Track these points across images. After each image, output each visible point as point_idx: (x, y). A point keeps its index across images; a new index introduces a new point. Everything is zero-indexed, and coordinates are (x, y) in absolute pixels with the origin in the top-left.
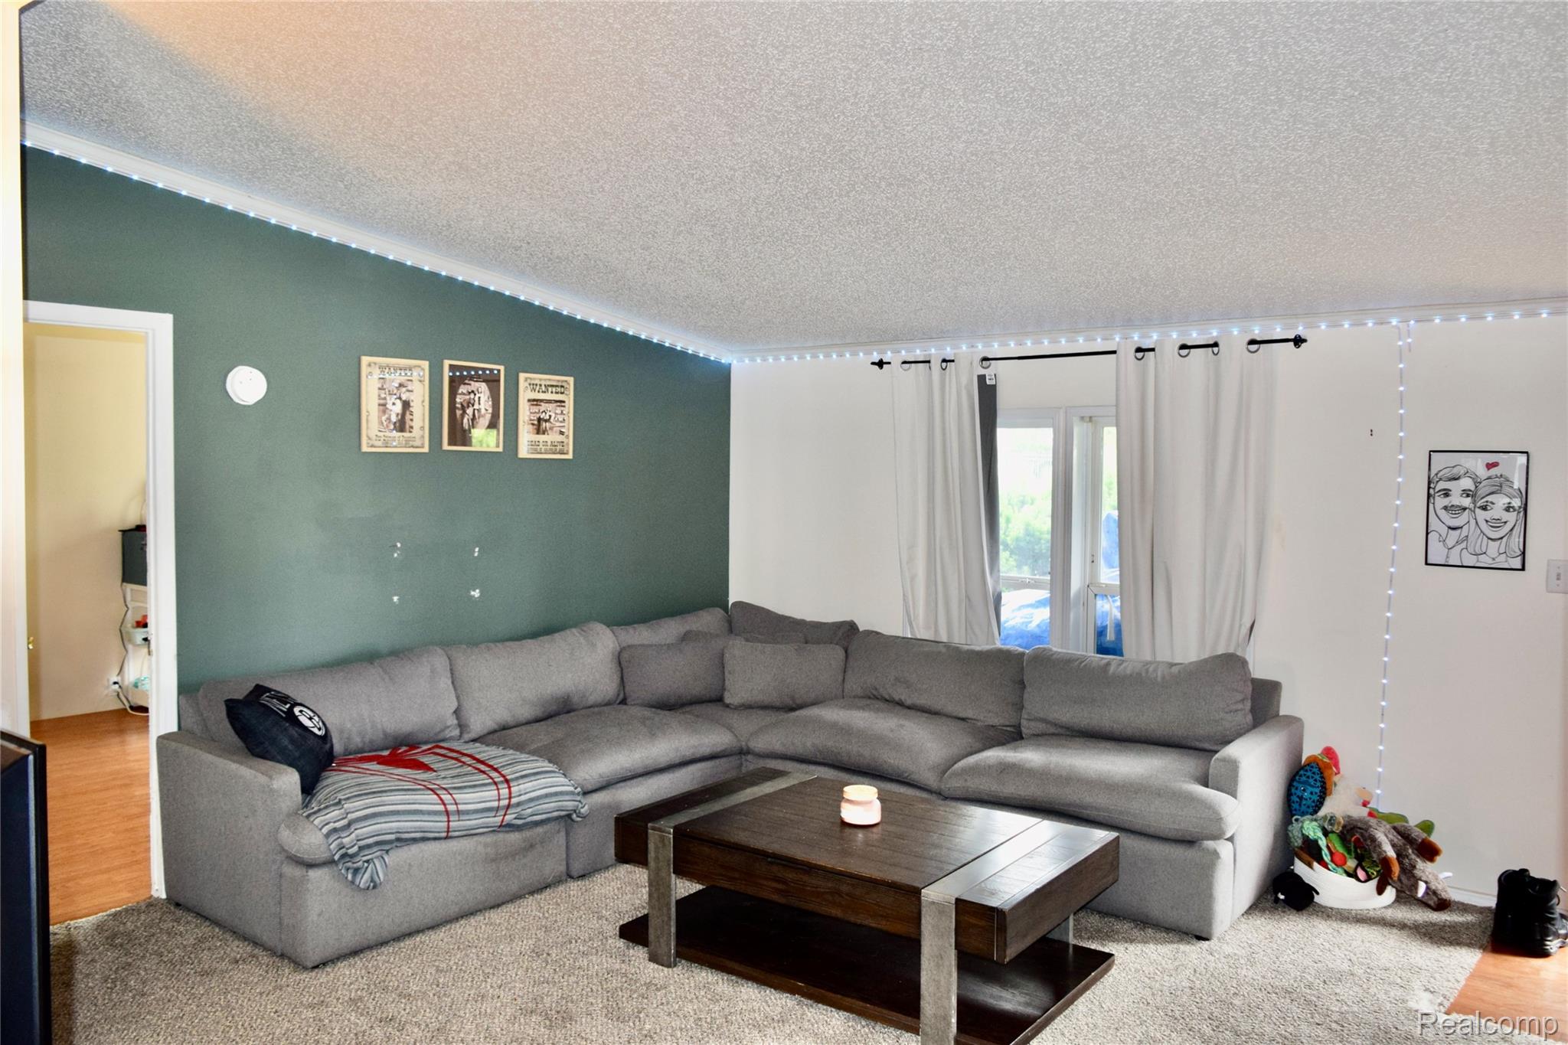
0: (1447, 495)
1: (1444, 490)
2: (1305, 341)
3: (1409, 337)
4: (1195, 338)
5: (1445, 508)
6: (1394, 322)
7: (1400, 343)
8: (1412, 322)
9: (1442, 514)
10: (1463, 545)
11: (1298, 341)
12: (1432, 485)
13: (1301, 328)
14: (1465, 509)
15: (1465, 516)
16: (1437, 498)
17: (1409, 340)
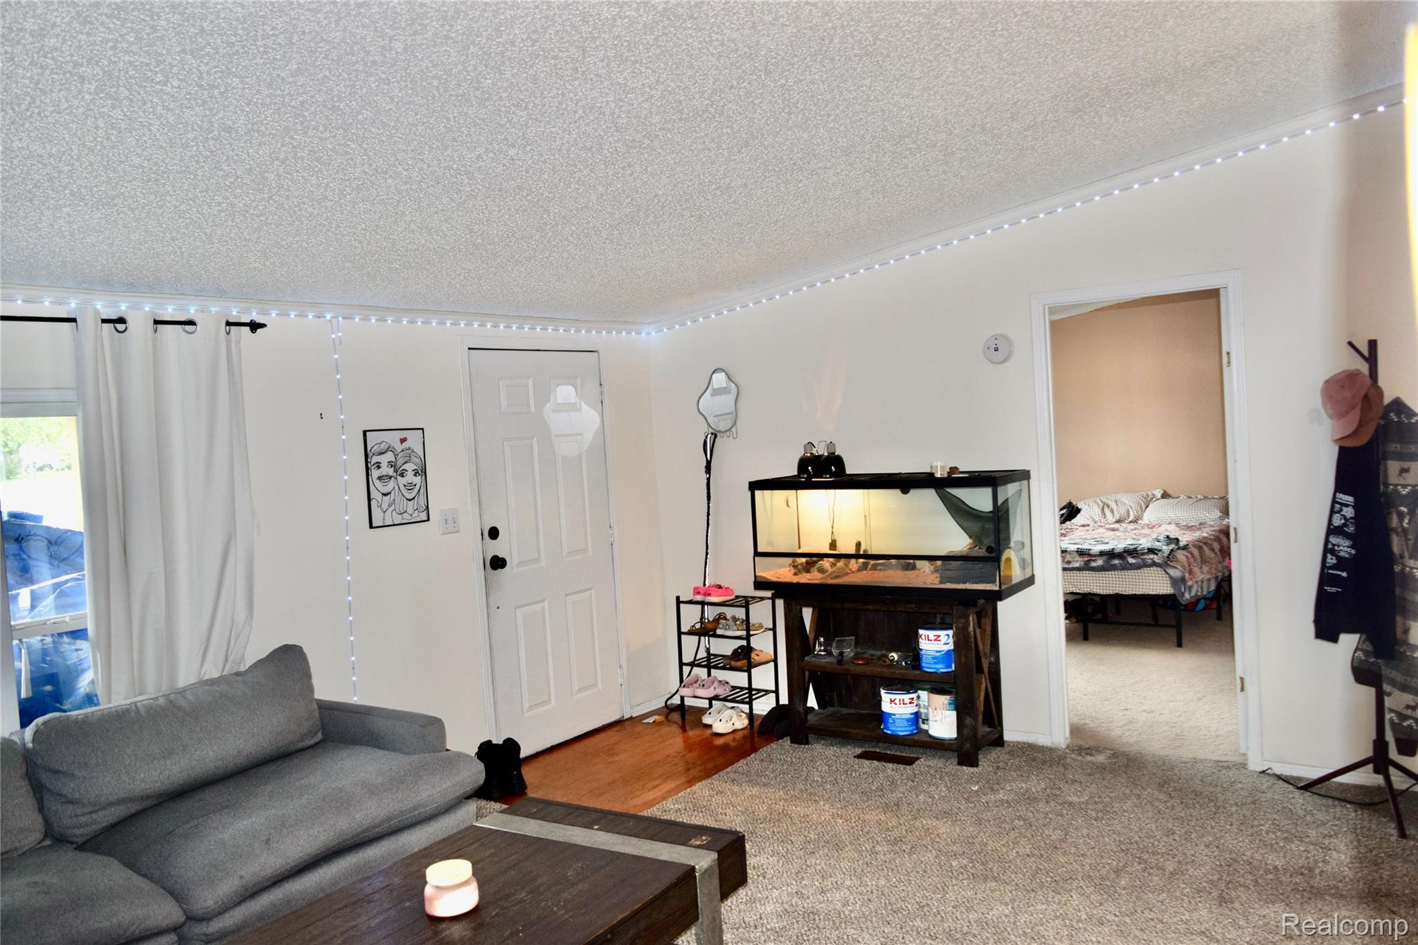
0: (379, 467)
1: (377, 463)
2: (263, 326)
3: (339, 332)
4: (169, 313)
5: (380, 478)
6: (328, 316)
7: (334, 336)
8: (340, 319)
9: (377, 483)
10: (392, 508)
11: (255, 326)
12: (369, 460)
13: (254, 314)
14: (391, 477)
15: (392, 484)
16: (373, 470)
17: (340, 334)
